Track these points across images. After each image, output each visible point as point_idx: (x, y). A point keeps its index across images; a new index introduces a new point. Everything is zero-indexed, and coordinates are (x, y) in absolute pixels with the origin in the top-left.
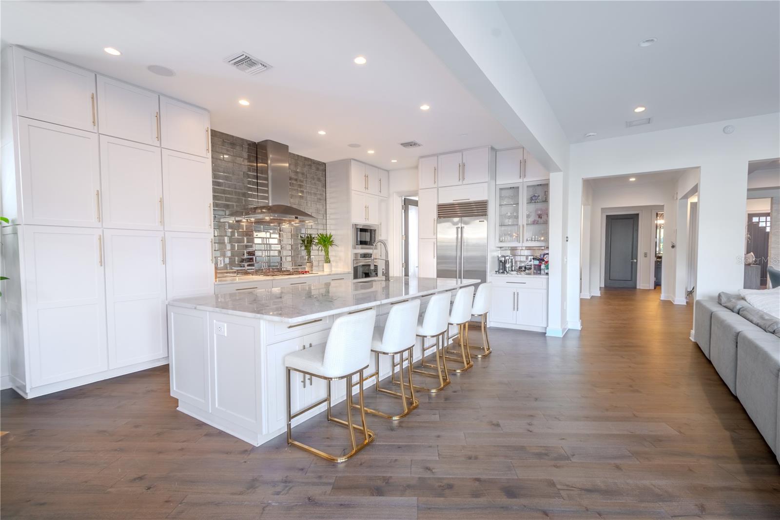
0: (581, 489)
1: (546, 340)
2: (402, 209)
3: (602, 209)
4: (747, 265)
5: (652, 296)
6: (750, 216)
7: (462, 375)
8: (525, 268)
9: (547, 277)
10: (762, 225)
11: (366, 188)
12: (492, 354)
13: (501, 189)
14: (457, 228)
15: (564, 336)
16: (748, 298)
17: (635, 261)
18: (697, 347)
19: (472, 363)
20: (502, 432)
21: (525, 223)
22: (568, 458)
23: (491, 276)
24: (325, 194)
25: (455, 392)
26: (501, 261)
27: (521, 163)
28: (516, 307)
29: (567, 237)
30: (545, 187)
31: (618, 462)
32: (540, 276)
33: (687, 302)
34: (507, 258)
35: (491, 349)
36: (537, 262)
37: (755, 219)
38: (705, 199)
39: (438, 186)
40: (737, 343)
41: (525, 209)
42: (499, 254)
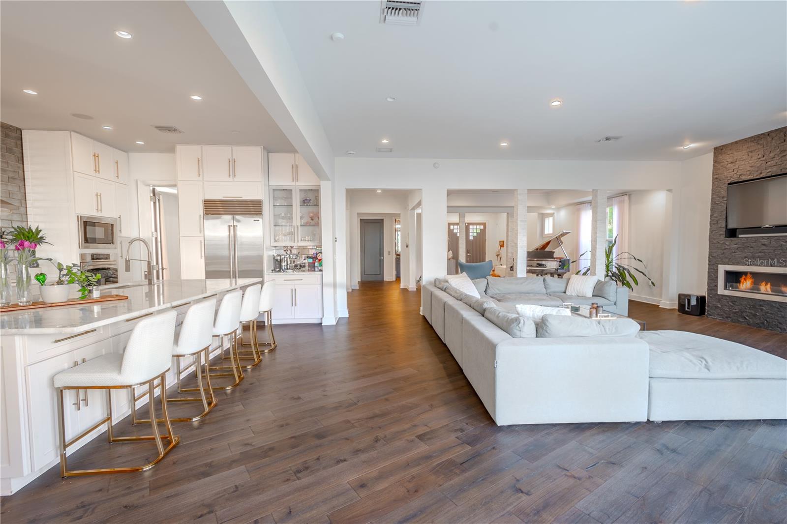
0: (367, 419)
1: (322, 329)
2: (151, 201)
3: (358, 214)
4: (449, 259)
5: (395, 286)
6: (449, 224)
7: (252, 370)
8: (301, 266)
9: (320, 273)
10: (455, 231)
11: (97, 170)
12: (277, 348)
13: (274, 190)
14: (229, 226)
15: (337, 324)
16: (449, 281)
17: (382, 258)
18: (424, 317)
19: (261, 357)
20: (303, 402)
21: (299, 224)
22: (355, 404)
23: (268, 275)
24: (21, 172)
25: (251, 384)
26: (277, 260)
27: (293, 167)
28: (294, 303)
29: (336, 238)
30: (316, 192)
31: (386, 397)
32: (315, 273)
33: (417, 289)
34: (282, 257)
35: (276, 343)
36: (311, 261)
37: (452, 227)
38: (425, 210)
39: (203, 179)
40: (445, 309)
41: (297, 210)
42: (274, 253)
